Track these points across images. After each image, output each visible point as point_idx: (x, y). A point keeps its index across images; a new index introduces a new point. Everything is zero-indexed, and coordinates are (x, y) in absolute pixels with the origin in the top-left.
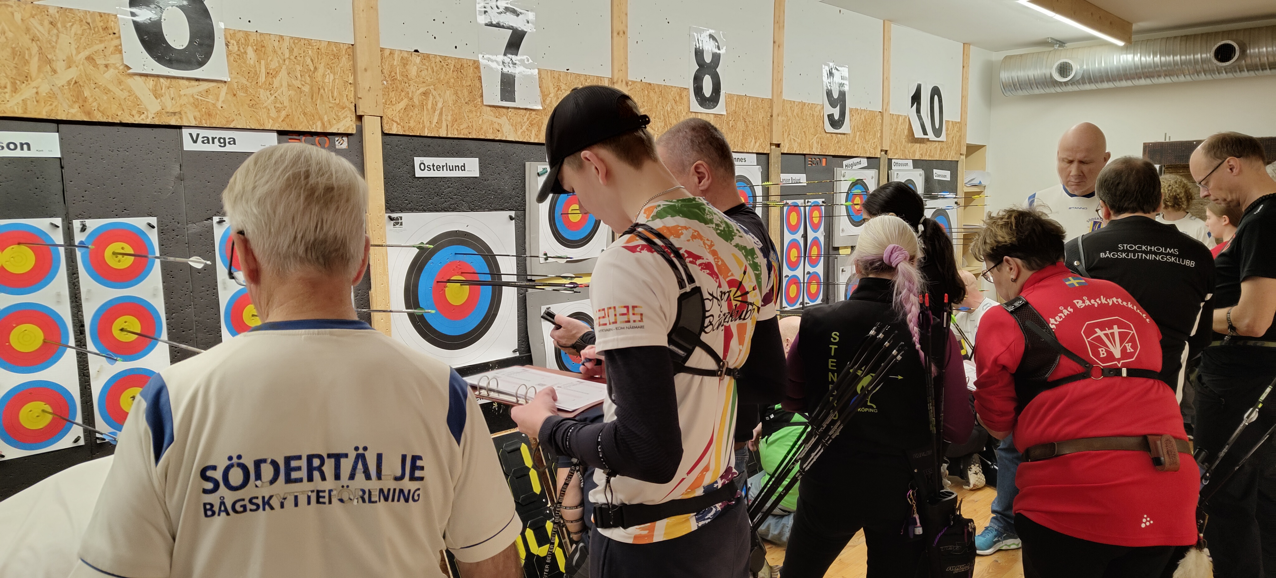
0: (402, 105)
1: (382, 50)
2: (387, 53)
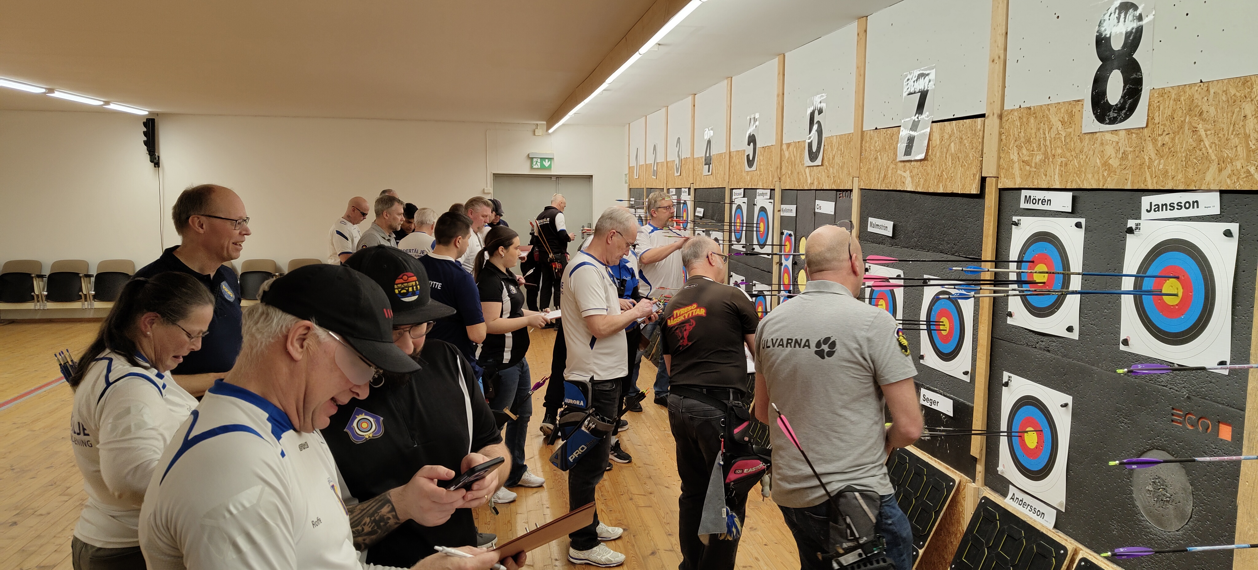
0: (866, 168)
1: (863, 132)
2: (865, 133)
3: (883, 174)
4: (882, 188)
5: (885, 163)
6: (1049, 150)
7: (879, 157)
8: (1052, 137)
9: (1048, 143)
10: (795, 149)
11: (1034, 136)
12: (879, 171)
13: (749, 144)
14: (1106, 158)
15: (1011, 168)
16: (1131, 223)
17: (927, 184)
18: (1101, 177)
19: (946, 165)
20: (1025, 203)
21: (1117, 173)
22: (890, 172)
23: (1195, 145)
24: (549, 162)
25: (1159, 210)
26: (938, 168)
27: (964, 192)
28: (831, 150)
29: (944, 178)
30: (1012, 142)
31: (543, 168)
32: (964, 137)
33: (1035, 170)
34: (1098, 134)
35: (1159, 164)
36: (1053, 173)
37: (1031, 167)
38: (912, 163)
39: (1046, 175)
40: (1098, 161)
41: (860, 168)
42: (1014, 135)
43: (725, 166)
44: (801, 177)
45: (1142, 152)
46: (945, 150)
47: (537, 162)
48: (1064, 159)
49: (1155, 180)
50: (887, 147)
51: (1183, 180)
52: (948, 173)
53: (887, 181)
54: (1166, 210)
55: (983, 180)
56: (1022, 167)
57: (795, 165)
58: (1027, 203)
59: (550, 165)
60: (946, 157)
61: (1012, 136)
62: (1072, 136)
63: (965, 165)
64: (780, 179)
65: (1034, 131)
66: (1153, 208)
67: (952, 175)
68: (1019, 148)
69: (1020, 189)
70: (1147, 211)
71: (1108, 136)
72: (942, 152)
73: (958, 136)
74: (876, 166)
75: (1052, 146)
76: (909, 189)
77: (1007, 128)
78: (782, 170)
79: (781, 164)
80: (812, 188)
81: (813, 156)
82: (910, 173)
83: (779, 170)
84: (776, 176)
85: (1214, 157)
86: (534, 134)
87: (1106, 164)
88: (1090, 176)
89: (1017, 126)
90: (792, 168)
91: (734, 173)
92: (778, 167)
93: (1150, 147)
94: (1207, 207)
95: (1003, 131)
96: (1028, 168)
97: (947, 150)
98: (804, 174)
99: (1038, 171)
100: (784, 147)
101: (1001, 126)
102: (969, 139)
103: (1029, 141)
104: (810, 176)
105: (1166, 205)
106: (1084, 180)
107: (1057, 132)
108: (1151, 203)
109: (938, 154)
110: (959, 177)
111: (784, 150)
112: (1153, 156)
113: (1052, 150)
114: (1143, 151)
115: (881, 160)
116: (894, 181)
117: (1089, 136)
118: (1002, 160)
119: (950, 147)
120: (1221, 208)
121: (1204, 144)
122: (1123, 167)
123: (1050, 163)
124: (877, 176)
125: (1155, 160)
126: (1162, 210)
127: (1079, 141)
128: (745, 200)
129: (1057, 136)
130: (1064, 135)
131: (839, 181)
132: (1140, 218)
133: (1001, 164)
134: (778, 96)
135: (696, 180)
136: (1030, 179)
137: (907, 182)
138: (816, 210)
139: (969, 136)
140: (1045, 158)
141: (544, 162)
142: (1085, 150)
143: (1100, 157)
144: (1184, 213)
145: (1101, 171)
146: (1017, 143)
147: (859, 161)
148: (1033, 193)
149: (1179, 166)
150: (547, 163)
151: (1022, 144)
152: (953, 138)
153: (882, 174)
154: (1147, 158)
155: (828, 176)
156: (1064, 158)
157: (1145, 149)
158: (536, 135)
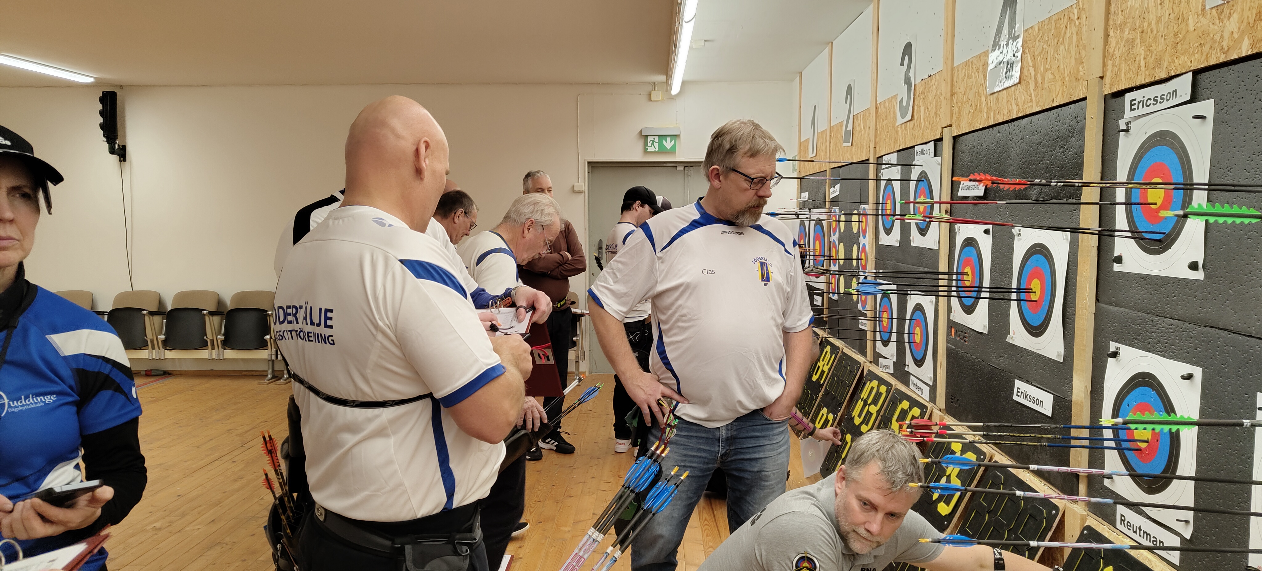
24: (673, 141)
31: (662, 151)
47: (653, 141)
59: (675, 145)
86: (650, 99)
91: (1131, 42)
128: (1205, 106)
135: (959, 116)
141: (665, 142)
150: (668, 144)
158: (652, 100)
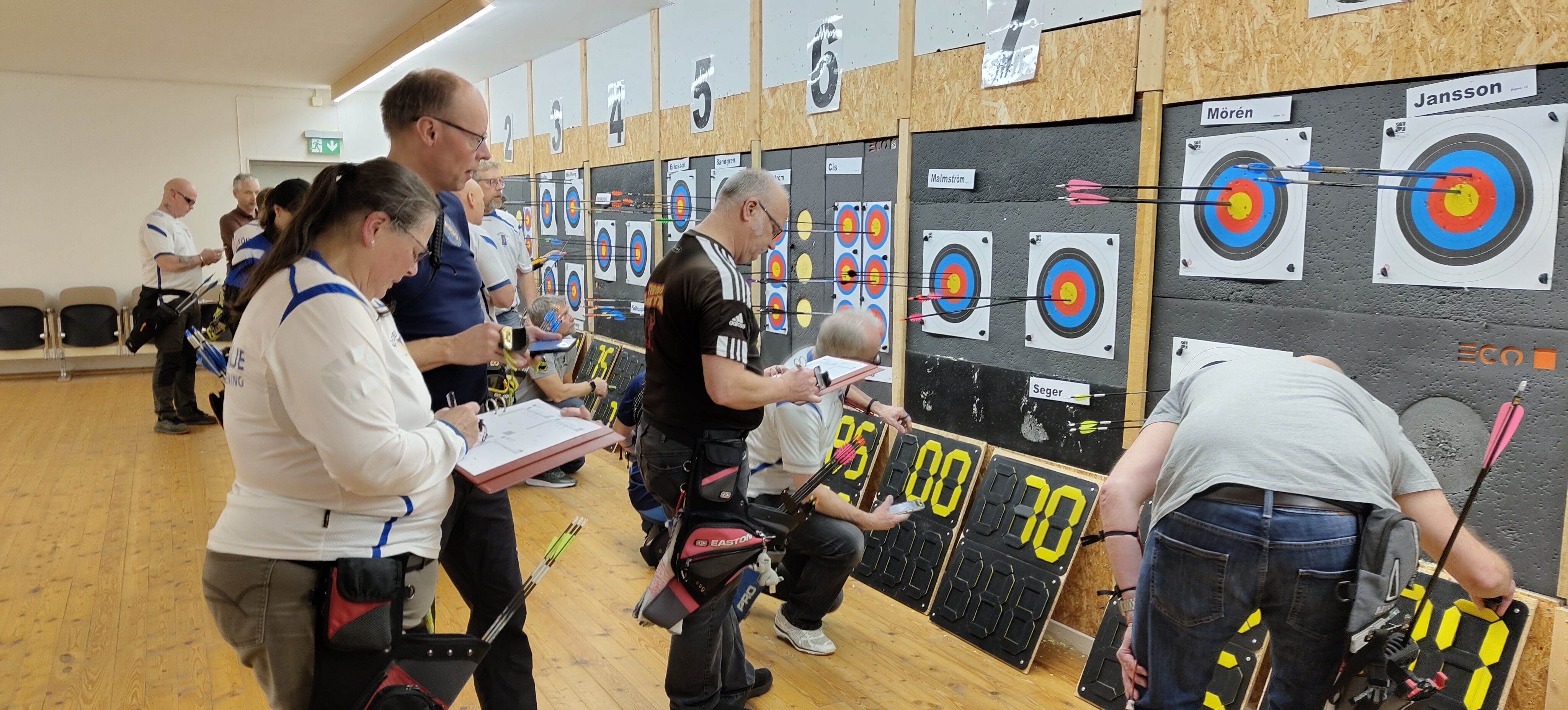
0: (923, 105)
1: (914, 58)
2: (919, 59)
3: (955, 109)
4: (953, 128)
5: (958, 94)
6: (1250, 47)
7: (947, 87)
8: (1256, 28)
9: (1249, 37)
10: (786, 94)
11: (1224, 30)
12: (946, 106)
13: (697, 96)
14: (1348, 45)
15: (1184, 76)
16: (1390, 123)
17: (1038, 112)
18: (1341, 71)
19: (1071, 83)
20: (1209, 118)
21: (1369, 63)
22: (967, 104)
23: (1498, 13)
24: (337, 144)
25: (1435, 103)
26: (1056, 90)
27: (1106, 115)
28: (856, 88)
29: (1069, 101)
30: (1187, 43)
31: (327, 152)
32: (1103, 44)
33: (1227, 74)
34: (1335, 17)
35: (1439, 43)
36: (1257, 75)
37: (1220, 71)
38: (1009, 89)
39: (1246, 79)
40: (1335, 51)
41: (912, 106)
42: (1189, 33)
43: (650, 131)
44: (798, 130)
45: (1409, 32)
46: (1068, 65)
47: (317, 144)
48: (1277, 55)
49: (1432, 65)
50: (961, 72)
51: (1478, 59)
52: (1076, 95)
53: (965, 116)
54: (1448, 100)
55: (1138, 96)
56: (1204, 73)
57: (787, 115)
58: (1213, 118)
59: (338, 149)
60: (1071, 74)
61: (1186, 35)
62: (1290, 24)
63: (1106, 80)
64: (759, 137)
65: (1223, 24)
66: (1426, 100)
67: (1084, 96)
68: (1199, 49)
69: (1200, 102)
70: (1417, 105)
71: (1352, 18)
72: (1063, 68)
73: (1092, 44)
74: (942, 100)
75: (1256, 41)
76: (1004, 123)
77: (1177, 25)
78: (763, 125)
79: (761, 116)
80: (821, 143)
81: (821, 99)
82: (1005, 102)
83: (758, 125)
84: (752, 132)
85: (1529, 25)
86: (311, 104)
87: (1349, 55)
88: (1322, 72)
89: (1195, 20)
90: (781, 120)
91: (669, 139)
92: (755, 122)
93: (1423, 26)
94: (1516, 89)
95: (1170, 29)
96: (1214, 73)
97: (1073, 65)
98: (805, 127)
99: (1233, 75)
100: (766, 93)
101: (1168, 25)
102: (1112, 45)
103: (1215, 38)
104: (817, 127)
105: (1447, 94)
106: (1312, 77)
107: (1264, 22)
108: (1422, 96)
109: (1056, 72)
110: (1096, 96)
111: (766, 97)
112: (1429, 35)
113: (1255, 46)
114: (1412, 30)
115: (950, 90)
116: (975, 115)
117: (1319, 21)
118: (1169, 68)
119: (1077, 60)
120: (1538, 88)
121: (1514, 10)
122: (1379, 53)
123: (1253, 62)
124: (943, 114)
125: (1431, 40)
126: (1441, 101)
127: (1302, 28)
128: (693, 172)
129: (1265, 27)
130: (1276, 24)
131: (871, 127)
132: (1405, 116)
133: (1167, 72)
134: (752, 24)
135: (593, 156)
136: (1219, 86)
137: (999, 115)
138: (828, 172)
139: (1112, 41)
140: (1244, 57)
141: (328, 145)
142: (1314, 38)
143: (1338, 45)
144: (1477, 101)
145: (1340, 63)
146: (1195, 43)
147: (909, 96)
148: (1221, 105)
149: (1473, 43)
150: (332, 147)
151: (1204, 43)
152: (1082, 48)
153: (953, 108)
154: (1418, 40)
155: (850, 124)
156: (1277, 53)
157: (1414, 28)
158: (314, 104)
